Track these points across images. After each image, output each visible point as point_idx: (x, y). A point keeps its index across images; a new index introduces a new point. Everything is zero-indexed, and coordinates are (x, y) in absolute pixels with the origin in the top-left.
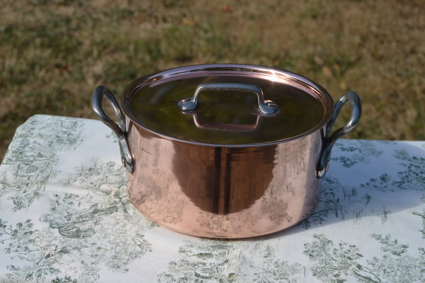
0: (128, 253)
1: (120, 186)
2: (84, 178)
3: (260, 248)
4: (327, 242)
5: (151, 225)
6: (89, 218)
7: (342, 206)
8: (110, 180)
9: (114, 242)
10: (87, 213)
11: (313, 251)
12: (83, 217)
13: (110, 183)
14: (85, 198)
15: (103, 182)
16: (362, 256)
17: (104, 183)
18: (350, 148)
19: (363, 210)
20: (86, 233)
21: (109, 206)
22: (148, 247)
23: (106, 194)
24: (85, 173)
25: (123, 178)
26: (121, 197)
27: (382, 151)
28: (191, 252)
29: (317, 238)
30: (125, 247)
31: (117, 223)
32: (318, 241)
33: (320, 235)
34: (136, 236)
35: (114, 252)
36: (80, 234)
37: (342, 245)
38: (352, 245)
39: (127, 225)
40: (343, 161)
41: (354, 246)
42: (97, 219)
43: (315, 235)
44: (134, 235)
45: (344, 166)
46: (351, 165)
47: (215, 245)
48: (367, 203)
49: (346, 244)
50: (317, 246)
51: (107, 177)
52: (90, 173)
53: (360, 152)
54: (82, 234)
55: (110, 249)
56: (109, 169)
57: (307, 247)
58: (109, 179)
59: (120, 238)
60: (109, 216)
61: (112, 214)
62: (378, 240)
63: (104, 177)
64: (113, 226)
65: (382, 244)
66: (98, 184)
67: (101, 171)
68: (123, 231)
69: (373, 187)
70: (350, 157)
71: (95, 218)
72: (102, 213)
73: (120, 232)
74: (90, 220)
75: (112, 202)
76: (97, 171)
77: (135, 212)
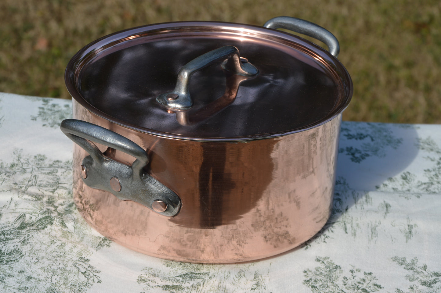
0: (69, 285)
1: (55, 190)
2: (5, 177)
3: (245, 275)
4: (334, 267)
5: (99, 245)
6: (14, 235)
7: (352, 218)
8: (41, 181)
9: (49, 268)
10: (11, 227)
11: (315, 281)
12: (6, 233)
13: (40, 186)
14: (8, 206)
15: (30, 183)
16: (381, 288)
17: (32, 185)
18: (358, 134)
19: (380, 224)
20: (10, 256)
21: (41, 217)
22: (95, 276)
23: (37, 199)
24: (6, 171)
25: (58, 178)
26: (56, 204)
27: (402, 139)
28: (153, 282)
29: (321, 262)
30: (64, 276)
31: (53, 242)
32: (322, 266)
33: (325, 258)
34: (79, 261)
35: (50, 284)
36: (2, 258)
37: (354, 272)
38: (367, 272)
39: (66, 246)
40: (350, 153)
41: (370, 274)
42: (25, 237)
43: (318, 258)
44: (76, 258)
45: (353, 160)
46: (361, 159)
47: (185, 273)
48: (386, 213)
49: (359, 271)
50: (321, 273)
51: (35, 176)
52: (12, 171)
53: (372, 140)
54: (6, 258)
55: (45, 279)
56: (39, 164)
57: (307, 274)
58: (39, 180)
59: (58, 264)
60: (42, 232)
61: (46, 229)
62: (402, 265)
63: (31, 176)
64: (47, 246)
65: (406, 271)
66: (24, 186)
67: (28, 166)
68: (61, 253)
69: (392, 191)
70: (359, 148)
71: (22, 236)
72: (31, 228)
73: (57, 256)
74: (15, 237)
75: (45, 210)
76: (22, 167)
77: (76, 225)
